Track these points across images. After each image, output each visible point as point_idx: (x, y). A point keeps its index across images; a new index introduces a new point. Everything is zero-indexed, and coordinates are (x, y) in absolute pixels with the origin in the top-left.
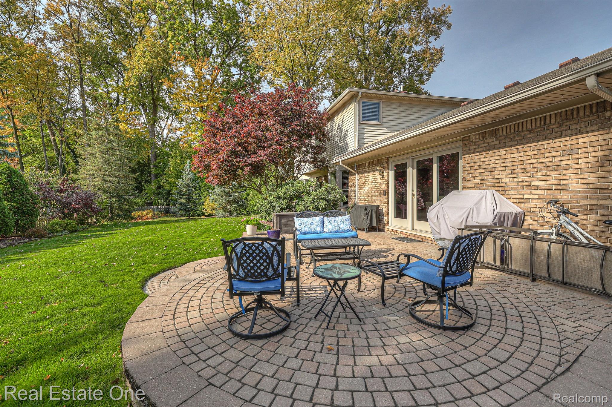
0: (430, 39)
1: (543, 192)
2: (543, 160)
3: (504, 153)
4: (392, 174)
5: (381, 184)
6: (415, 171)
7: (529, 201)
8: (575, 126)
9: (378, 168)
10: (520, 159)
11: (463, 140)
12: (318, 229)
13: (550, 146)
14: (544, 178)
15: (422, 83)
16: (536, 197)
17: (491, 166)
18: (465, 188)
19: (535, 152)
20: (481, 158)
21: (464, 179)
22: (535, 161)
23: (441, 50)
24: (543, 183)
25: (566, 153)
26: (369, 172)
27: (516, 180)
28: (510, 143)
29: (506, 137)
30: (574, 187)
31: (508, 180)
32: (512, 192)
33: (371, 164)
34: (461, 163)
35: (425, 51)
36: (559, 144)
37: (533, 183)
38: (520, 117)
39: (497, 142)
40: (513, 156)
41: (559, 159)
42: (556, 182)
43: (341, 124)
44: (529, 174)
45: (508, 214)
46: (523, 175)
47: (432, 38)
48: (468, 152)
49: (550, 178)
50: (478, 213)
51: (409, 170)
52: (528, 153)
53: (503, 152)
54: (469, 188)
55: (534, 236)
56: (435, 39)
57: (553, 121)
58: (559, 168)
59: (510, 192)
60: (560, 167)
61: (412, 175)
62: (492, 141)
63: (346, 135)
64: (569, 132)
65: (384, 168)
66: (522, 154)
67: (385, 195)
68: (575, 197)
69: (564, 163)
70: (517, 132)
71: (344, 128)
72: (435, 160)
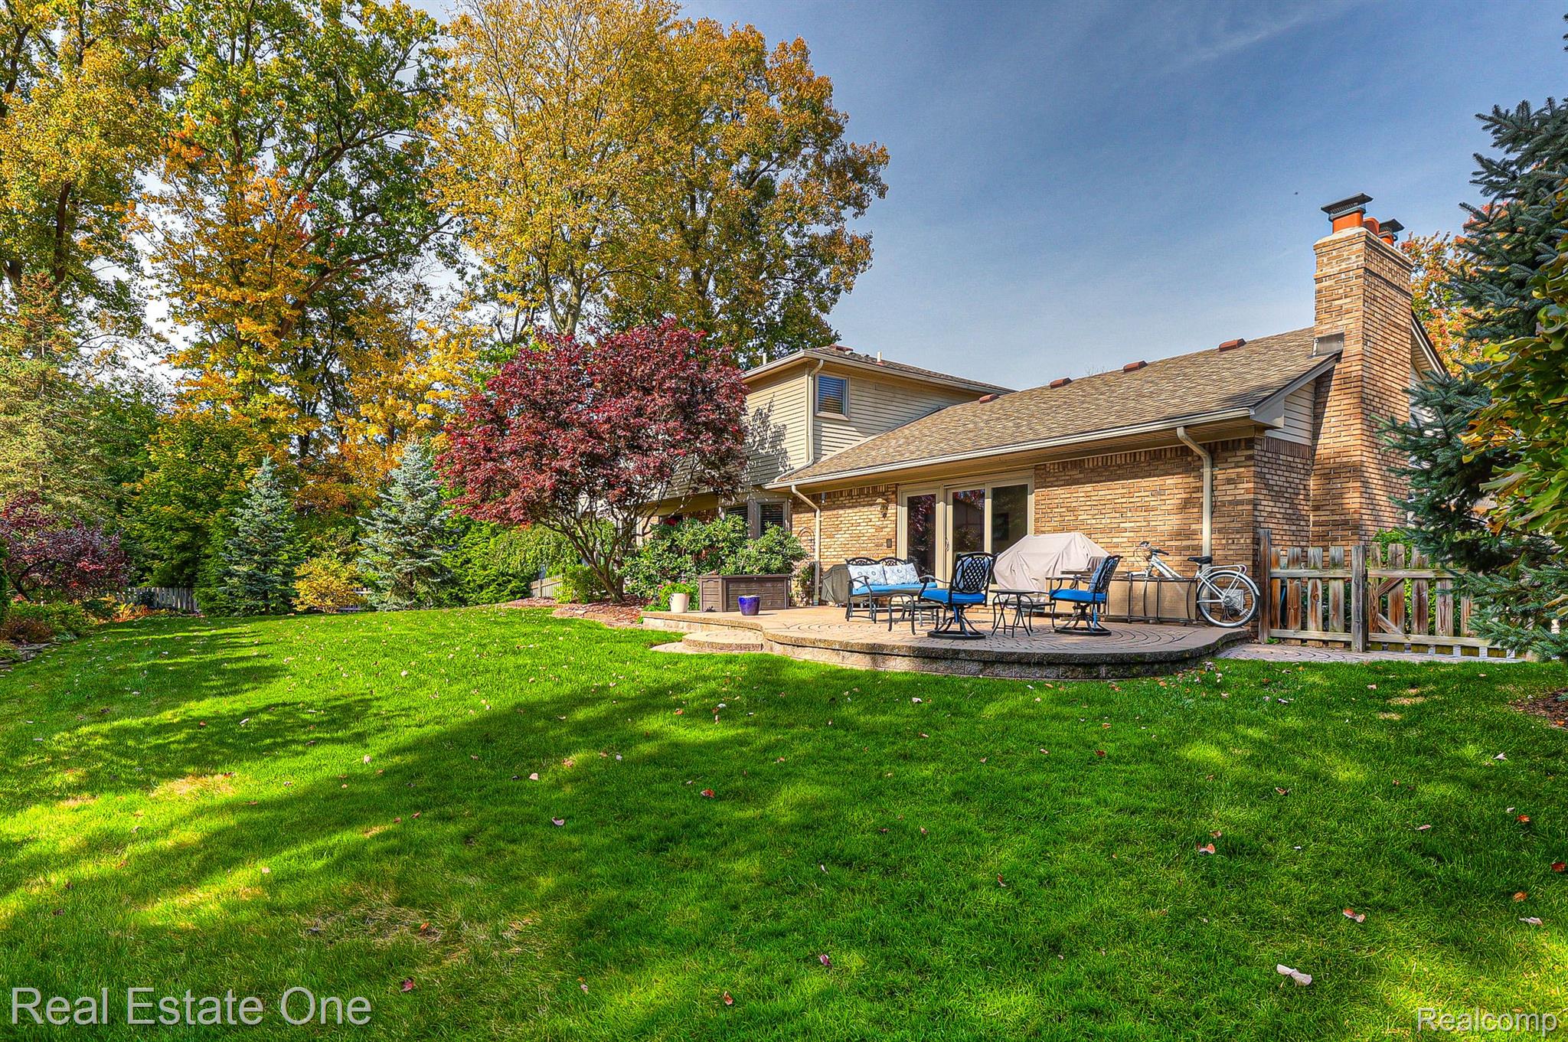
0: (844, 213)
1: (1132, 534)
2: (1131, 500)
3: (1089, 489)
4: (903, 511)
5: (880, 529)
6: (950, 508)
7: (1117, 545)
8: (1162, 467)
9: (880, 500)
10: (1109, 497)
11: (1036, 468)
12: (882, 581)
13: (1140, 485)
14: (1133, 519)
15: (824, 309)
16: (1125, 540)
17: (1074, 504)
18: (1037, 532)
19: (1124, 491)
20: (1060, 493)
21: (1037, 520)
22: (1124, 500)
23: (867, 240)
24: (1132, 524)
25: (1155, 493)
26: (849, 507)
27: (1103, 521)
28: (1098, 479)
29: (1092, 470)
30: (1162, 528)
31: (1094, 521)
32: (1099, 536)
33: (855, 493)
34: (1031, 499)
35: (834, 239)
36: (1147, 484)
37: (1122, 525)
38: (1109, 449)
39: (1082, 476)
40: (1101, 493)
41: (1147, 499)
42: (1145, 524)
43: (766, 411)
44: (1118, 515)
45: (1100, 558)
46: (1111, 515)
47: (848, 212)
48: (1044, 485)
49: (1139, 519)
50: (1069, 559)
51: (940, 507)
52: (1117, 492)
53: (1088, 487)
54: (1043, 532)
55: (1130, 578)
56: (855, 215)
57: (1143, 458)
58: (1148, 509)
59: (1096, 536)
60: (1150, 508)
61: (944, 515)
62: (1075, 474)
63: (779, 436)
64: (1157, 472)
65: (888, 501)
66: (1110, 492)
67: (889, 546)
68: (1162, 538)
69: (1152, 503)
70: (1106, 467)
71: (774, 420)
72: (988, 493)
